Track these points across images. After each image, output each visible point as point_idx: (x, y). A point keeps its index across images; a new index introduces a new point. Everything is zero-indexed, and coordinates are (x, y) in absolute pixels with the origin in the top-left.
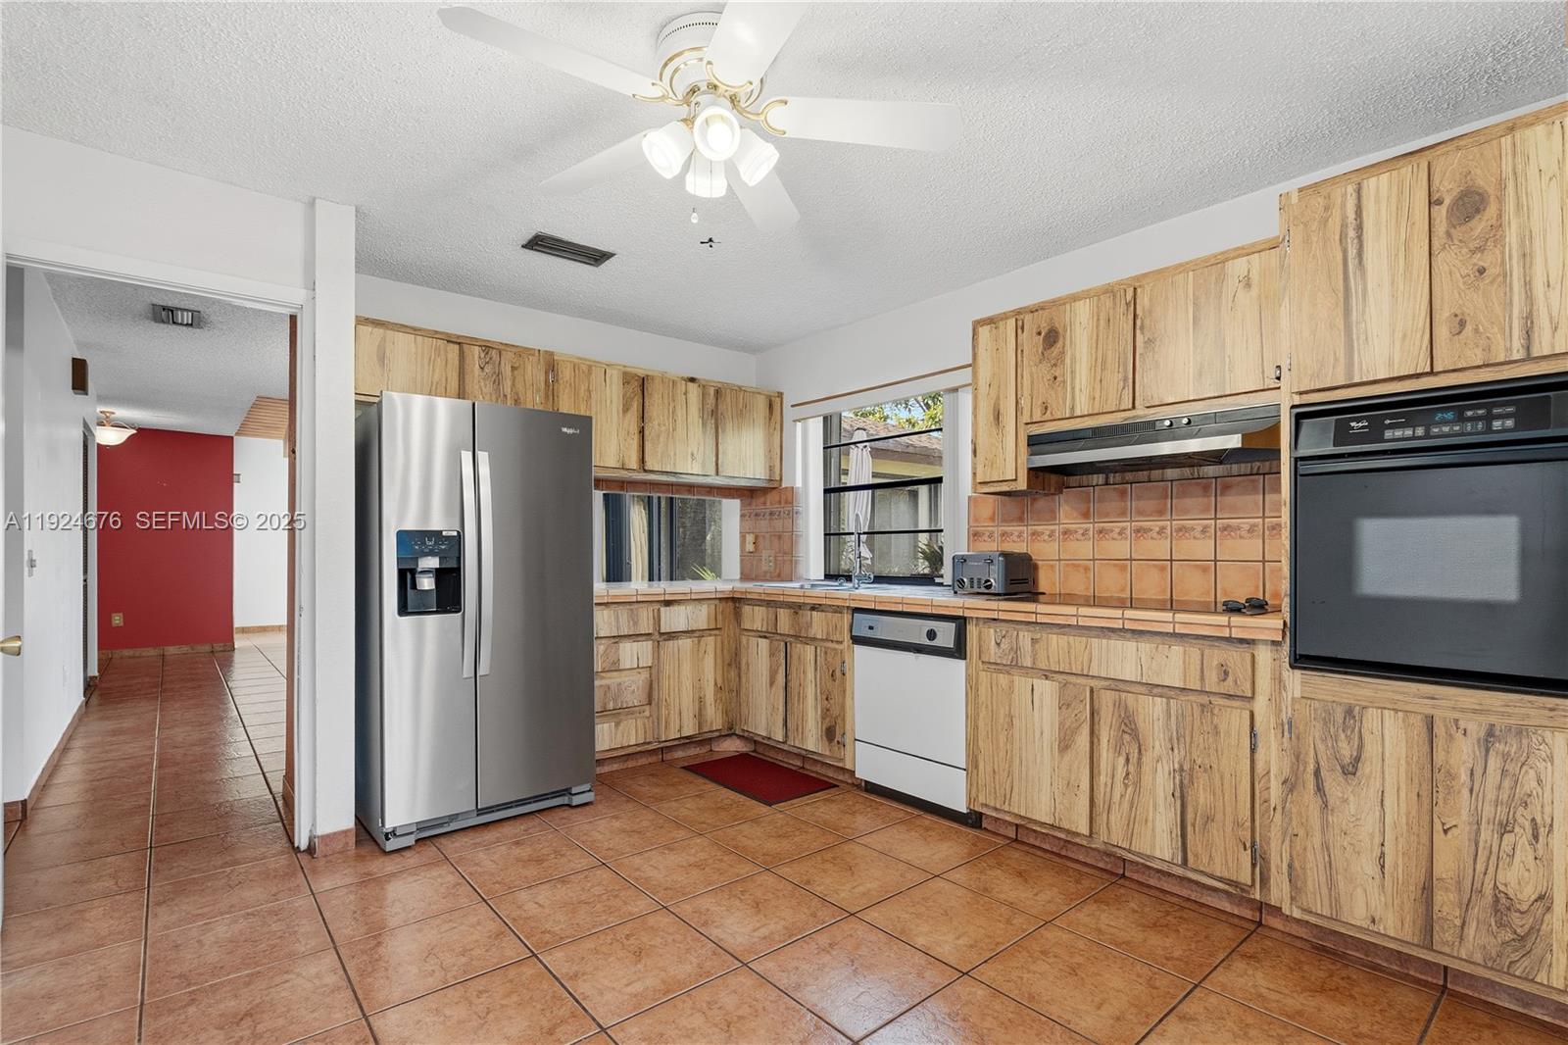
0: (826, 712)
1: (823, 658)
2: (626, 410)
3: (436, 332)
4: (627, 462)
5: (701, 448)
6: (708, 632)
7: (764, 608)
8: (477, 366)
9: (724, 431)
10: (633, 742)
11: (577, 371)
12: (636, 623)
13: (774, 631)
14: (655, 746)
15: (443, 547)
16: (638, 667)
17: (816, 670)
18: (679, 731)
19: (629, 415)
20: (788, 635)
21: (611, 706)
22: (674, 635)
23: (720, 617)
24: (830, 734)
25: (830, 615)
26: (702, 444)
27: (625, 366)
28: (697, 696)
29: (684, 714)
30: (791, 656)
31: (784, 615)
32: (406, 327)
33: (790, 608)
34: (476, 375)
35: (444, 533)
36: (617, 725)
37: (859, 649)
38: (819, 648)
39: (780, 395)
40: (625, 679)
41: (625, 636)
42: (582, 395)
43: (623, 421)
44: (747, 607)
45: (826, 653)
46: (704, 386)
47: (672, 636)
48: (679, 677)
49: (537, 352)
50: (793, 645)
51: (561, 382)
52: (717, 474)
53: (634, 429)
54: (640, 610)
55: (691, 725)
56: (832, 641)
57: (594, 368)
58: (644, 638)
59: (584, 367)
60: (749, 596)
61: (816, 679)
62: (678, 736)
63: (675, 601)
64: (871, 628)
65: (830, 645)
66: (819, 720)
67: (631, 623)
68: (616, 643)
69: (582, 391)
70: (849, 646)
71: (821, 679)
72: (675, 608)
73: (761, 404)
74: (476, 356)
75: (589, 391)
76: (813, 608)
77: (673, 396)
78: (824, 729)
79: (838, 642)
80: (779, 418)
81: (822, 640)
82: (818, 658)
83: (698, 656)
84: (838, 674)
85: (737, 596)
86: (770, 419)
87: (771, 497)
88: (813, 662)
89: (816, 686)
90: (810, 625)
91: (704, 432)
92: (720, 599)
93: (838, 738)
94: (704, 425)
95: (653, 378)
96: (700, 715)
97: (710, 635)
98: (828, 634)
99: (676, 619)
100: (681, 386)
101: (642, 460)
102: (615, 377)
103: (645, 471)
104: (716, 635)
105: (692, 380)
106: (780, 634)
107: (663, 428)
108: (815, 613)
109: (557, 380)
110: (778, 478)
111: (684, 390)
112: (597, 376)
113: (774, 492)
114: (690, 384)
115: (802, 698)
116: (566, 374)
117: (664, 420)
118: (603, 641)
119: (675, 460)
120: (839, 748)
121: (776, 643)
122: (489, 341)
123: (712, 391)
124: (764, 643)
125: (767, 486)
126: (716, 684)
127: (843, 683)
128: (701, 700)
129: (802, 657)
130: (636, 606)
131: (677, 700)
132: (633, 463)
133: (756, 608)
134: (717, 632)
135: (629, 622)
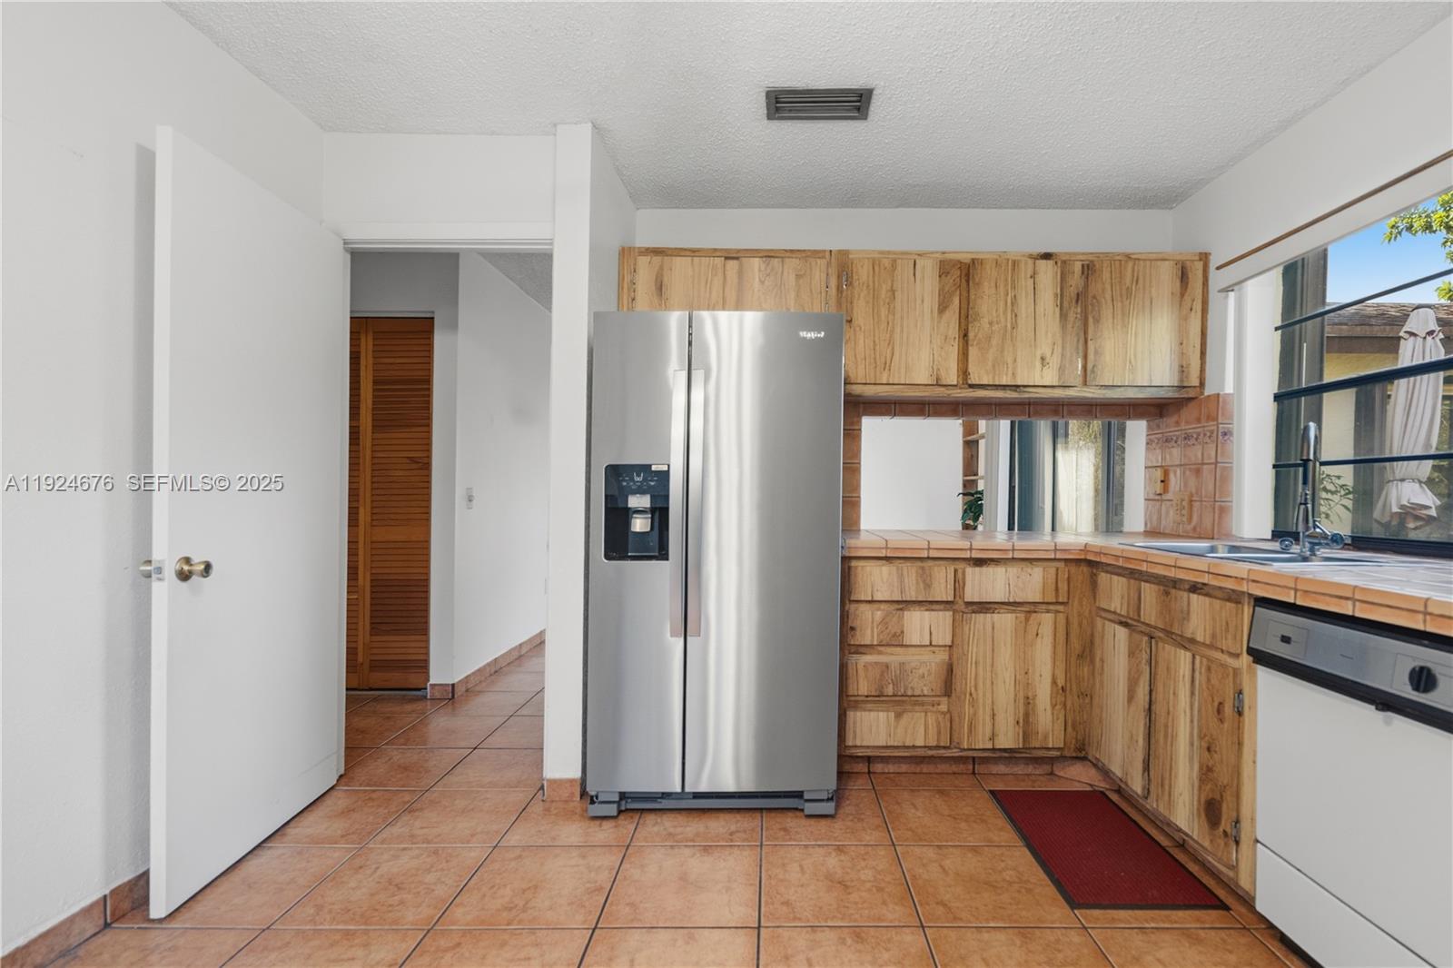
0: (1206, 773)
1: (1204, 679)
2: (943, 308)
3: (715, 250)
4: (943, 373)
5: (1058, 350)
6: (1044, 607)
7: (1124, 579)
8: (757, 279)
9: (1097, 321)
10: (920, 742)
11: (876, 268)
12: (928, 586)
13: (1136, 618)
14: (955, 753)
15: (652, 484)
16: (931, 644)
17: (1192, 693)
18: (992, 739)
19: (947, 314)
20: (1155, 628)
21: (890, 690)
22: (988, 606)
23: (1063, 586)
24: (1212, 810)
25: (1217, 603)
26: (1060, 342)
27: (944, 253)
28: (1021, 695)
29: (1000, 718)
30: (1156, 662)
31: (1149, 592)
32: (685, 250)
33: (1158, 584)
34: (756, 290)
35: (654, 468)
36: (898, 716)
37: (1264, 674)
38: (1198, 658)
39: (1204, 257)
40: (911, 657)
41: (914, 602)
42: (883, 296)
43: (939, 322)
44: (1103, 574)
45: (1209, 669)
46: (1064, 262)
47: (984, 607)
48: (992, 665)
49: (827, 254)
50: (1160, 644)
51: (856, 284)
52: (1085, 383)
53: (954, 331)
54: (936, 569)
55: (1010, 734)
56: (1222, 651)
57: (899, 261)
58: (942, 607)
59: (886, 263)
60: (1104, 560)
61: (1192, 709)
62: (989, 746)
63: (992, 560)
64: (1286, 640)
65: (1218, 655)
66: (1196, 784)
67: (922, 585)
68: (901, 609)
69: (883, 292)
70: (1249, 666)
71: (1199, 711)
72: (988, 571)
73: (1166, 277)
74: (756, 270)
75: (893, 291)
76: (1195, 588)
77: (1013, 281)
78: (1203, 800)
79: (1232, 655)
80: (1199, 291)
81: (1204, 644)
82: (1197, 675)
83: (1024, 640)
84: (1228, 710)
85: (1091, 557)
86: (1182, 295)
87: (1188, 413)
88: (1188, 679)
89: (1192, 721)
90: (1186, 616)
91: (1063, 327)
92: (1066, 561)
93: (1225, 824)
94: (1063, 316)
95: (982, 262)
96: (1026, 721)
97: (1048, 611)
98: (1214, 636)
99: (991, 584)
100: (1026, 269)
101: (964, 373)
102: (928, 270)
103: (972, 386)
104: (1057, 612)
105: (1047, 256)
106: (1143, 623)
107: (995, 327)
108: (1194, 597)
109: (851, 283)
110: (1195, 382)
111: (1030, 273)
112: (904, 270)
113: (1192, 405)
114: (1042, 263)
115: (1171, 738)
116: (863, 273)
117: (998, 316)
118: (883, 606)
119: (1015, 369)
120: (1226, 844)
121: (1137, 637)
122: (772, 250)
123: (1078, 267)
124: (1122, 633)
125: (1176, 395)
126: (1054, 682)
127: (1239, 728)
128: (1029, 702)
129: (1172, 666)
130: (930, 563)
131: (989, 695)
132: (952, 377)
133: (1115, 578)
134: (1060, 608)
135: (917, 583)
